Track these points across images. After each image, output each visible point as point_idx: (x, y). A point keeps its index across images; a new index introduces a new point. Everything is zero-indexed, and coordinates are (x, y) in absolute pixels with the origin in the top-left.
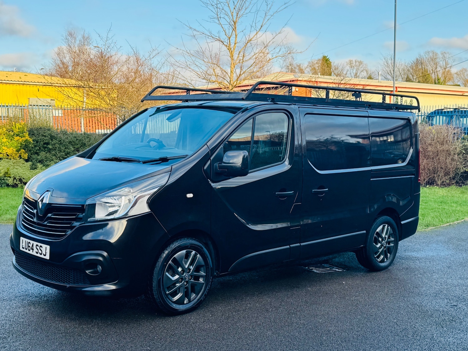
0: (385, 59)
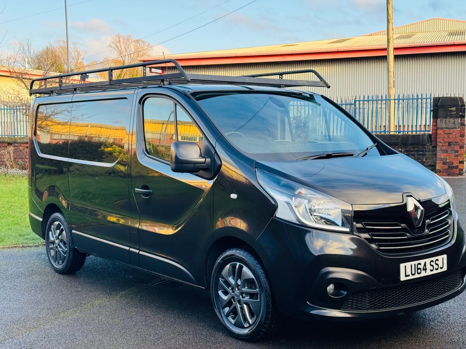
0: (20, 44)
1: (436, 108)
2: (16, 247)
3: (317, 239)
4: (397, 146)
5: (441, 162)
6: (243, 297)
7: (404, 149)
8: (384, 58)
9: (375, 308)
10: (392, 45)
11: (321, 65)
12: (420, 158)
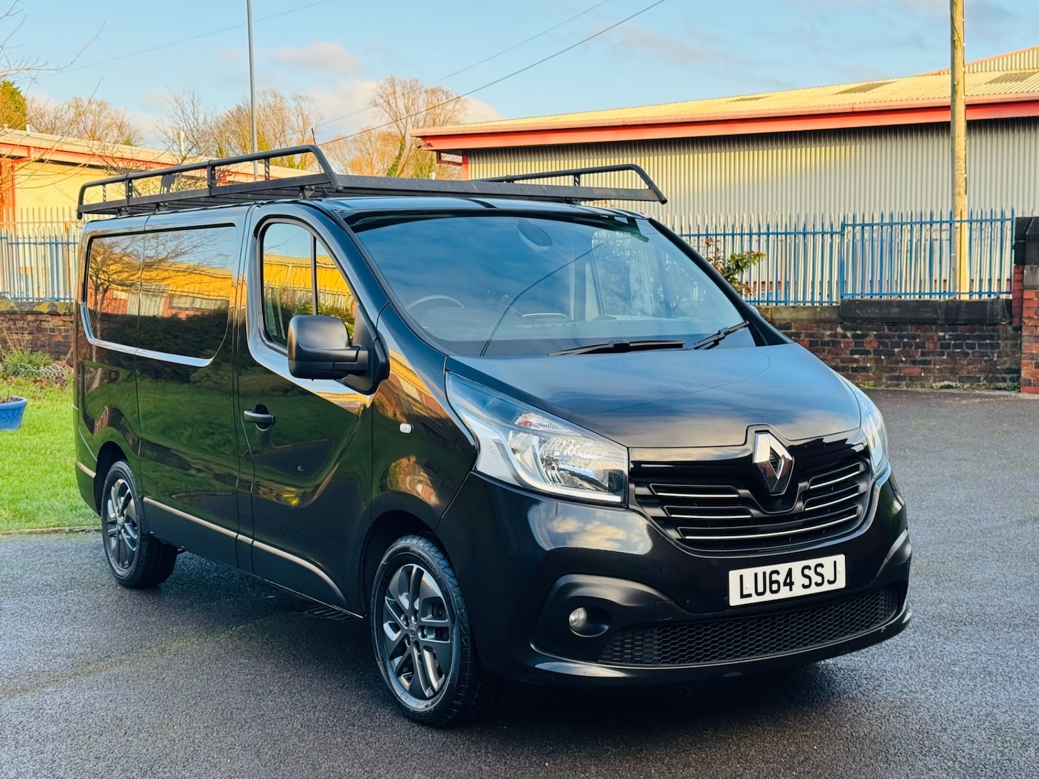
0: (176, 101)
1: (1021, 241)
2: (56, 532)
3: (564, 518)
4: (934, 327)
5: (1031, 363)
6: (424, 636)
7: (950, 333)
8: (944, 128)
9: (673, 661)
10: (961, 98)
11: (815, 142)
12: (987, 353)
